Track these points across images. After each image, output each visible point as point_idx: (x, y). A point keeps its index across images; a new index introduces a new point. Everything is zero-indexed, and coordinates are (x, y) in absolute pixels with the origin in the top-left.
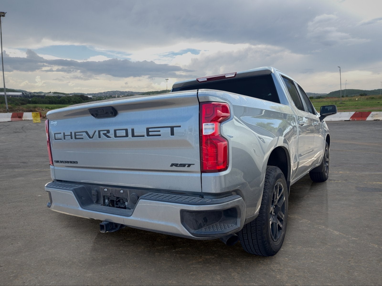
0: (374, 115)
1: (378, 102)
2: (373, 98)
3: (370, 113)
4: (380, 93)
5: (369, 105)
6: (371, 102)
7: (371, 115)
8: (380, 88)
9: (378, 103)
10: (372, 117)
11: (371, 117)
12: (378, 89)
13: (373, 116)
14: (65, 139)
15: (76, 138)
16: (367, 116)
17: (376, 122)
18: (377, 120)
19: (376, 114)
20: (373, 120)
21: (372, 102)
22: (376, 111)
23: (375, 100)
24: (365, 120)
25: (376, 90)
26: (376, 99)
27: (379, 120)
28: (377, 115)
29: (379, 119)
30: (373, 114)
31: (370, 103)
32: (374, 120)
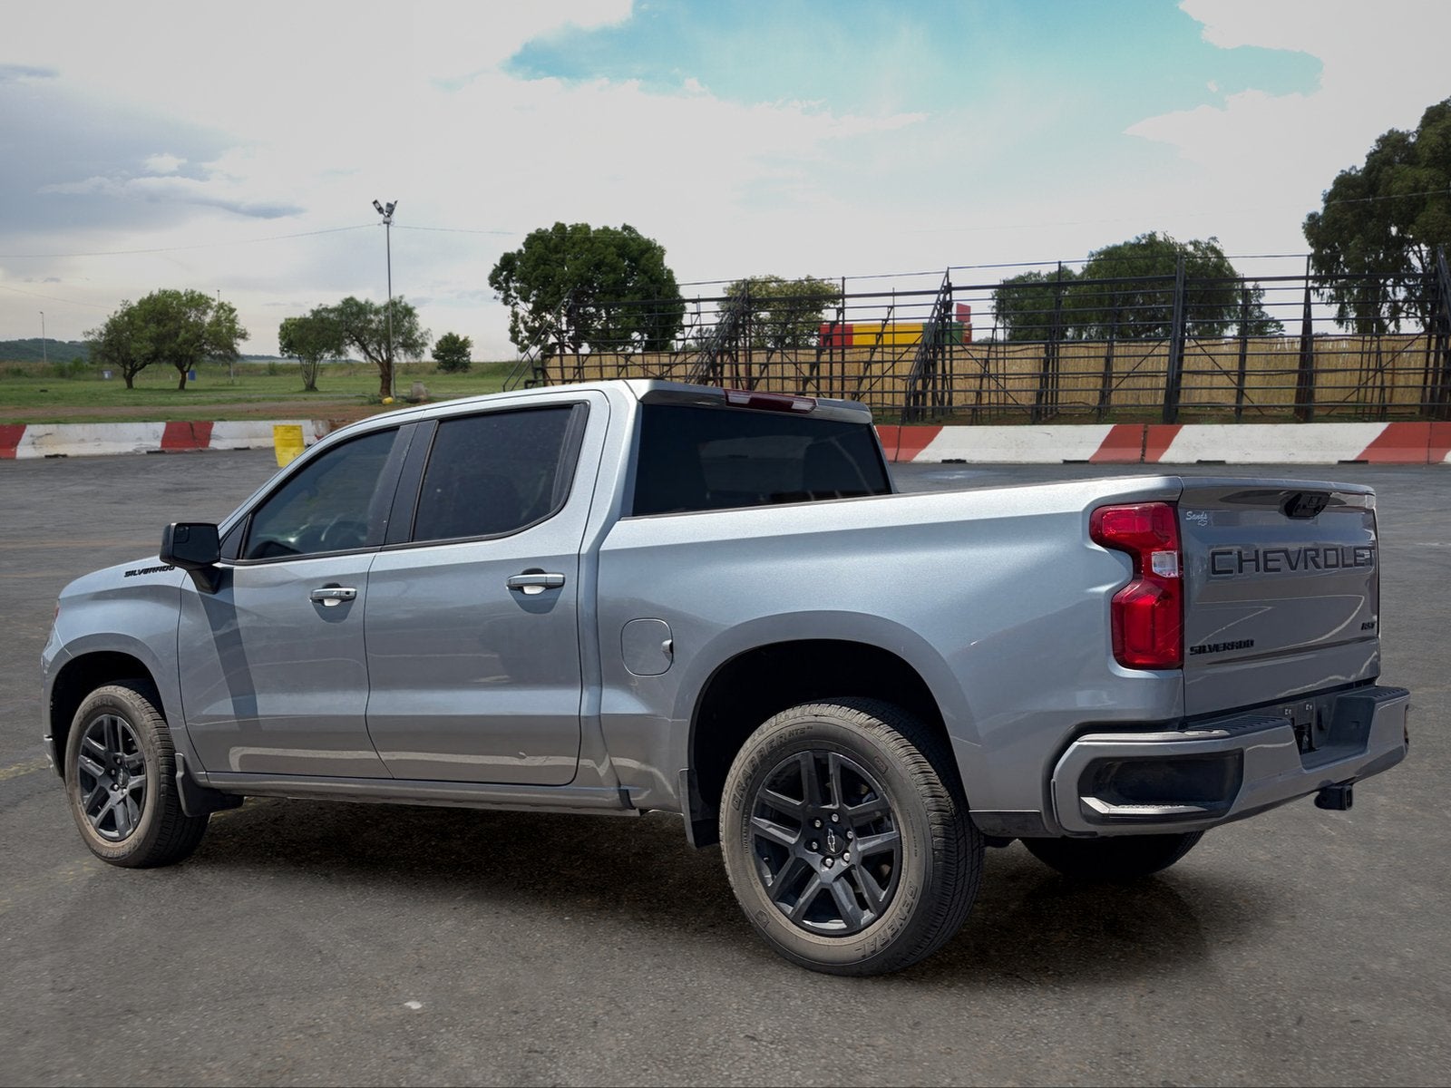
0: (41, 437)
1: (42, 387)
2: (18, 373)
3: (23, 432)
4: (42, 356)
5: (11, 399)
6: (11, 386)
7: (26, 437)
8: (40, 337)
9: (42, 391)
10: (33, 443)
11: (28, 444)
12: (32, 337)
13: (37, 442)
14: (1241, 571)
15: (1266, 570)
16: (15, 443)
17: (57, 464)
18: (56, 456)
19: (47, 434)
20: (43, 456)
21: (16, 386)
22: (43, 421)
23: (26, 379)
24: (13, 458)
25: (24, 340)
26: (31, 377)
27: (65, 456)
28: (49, 437)
29: (62, 453)
30: (34, 434)
31: (13, 390)
32: (47, 457)
